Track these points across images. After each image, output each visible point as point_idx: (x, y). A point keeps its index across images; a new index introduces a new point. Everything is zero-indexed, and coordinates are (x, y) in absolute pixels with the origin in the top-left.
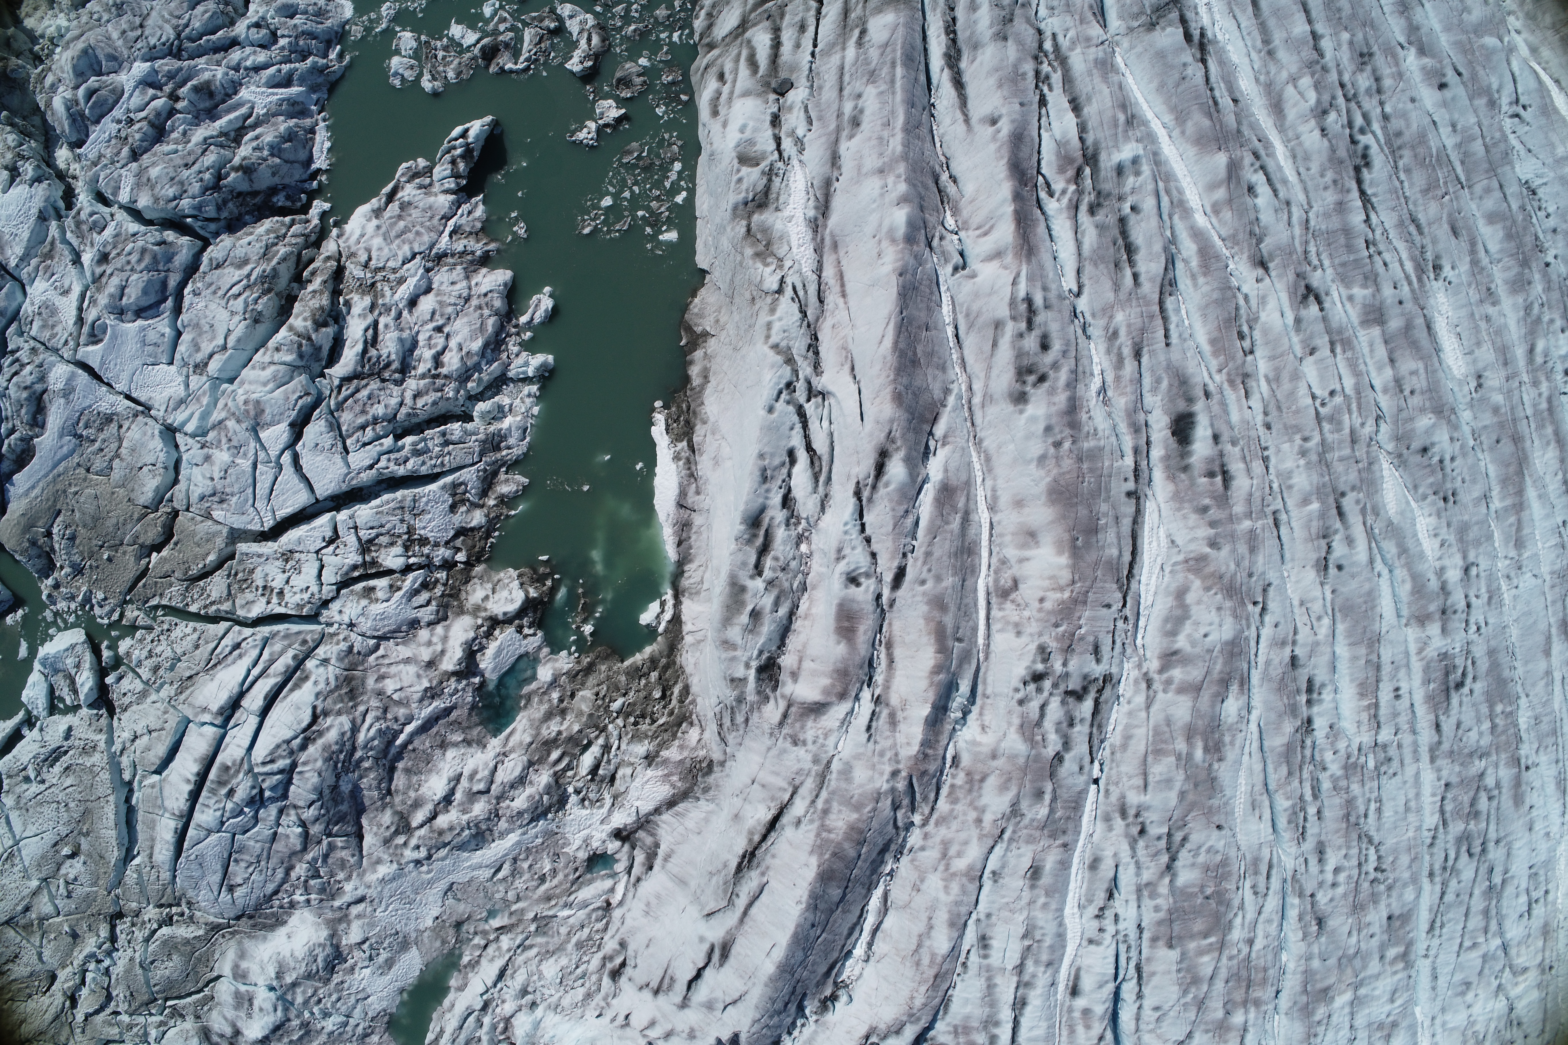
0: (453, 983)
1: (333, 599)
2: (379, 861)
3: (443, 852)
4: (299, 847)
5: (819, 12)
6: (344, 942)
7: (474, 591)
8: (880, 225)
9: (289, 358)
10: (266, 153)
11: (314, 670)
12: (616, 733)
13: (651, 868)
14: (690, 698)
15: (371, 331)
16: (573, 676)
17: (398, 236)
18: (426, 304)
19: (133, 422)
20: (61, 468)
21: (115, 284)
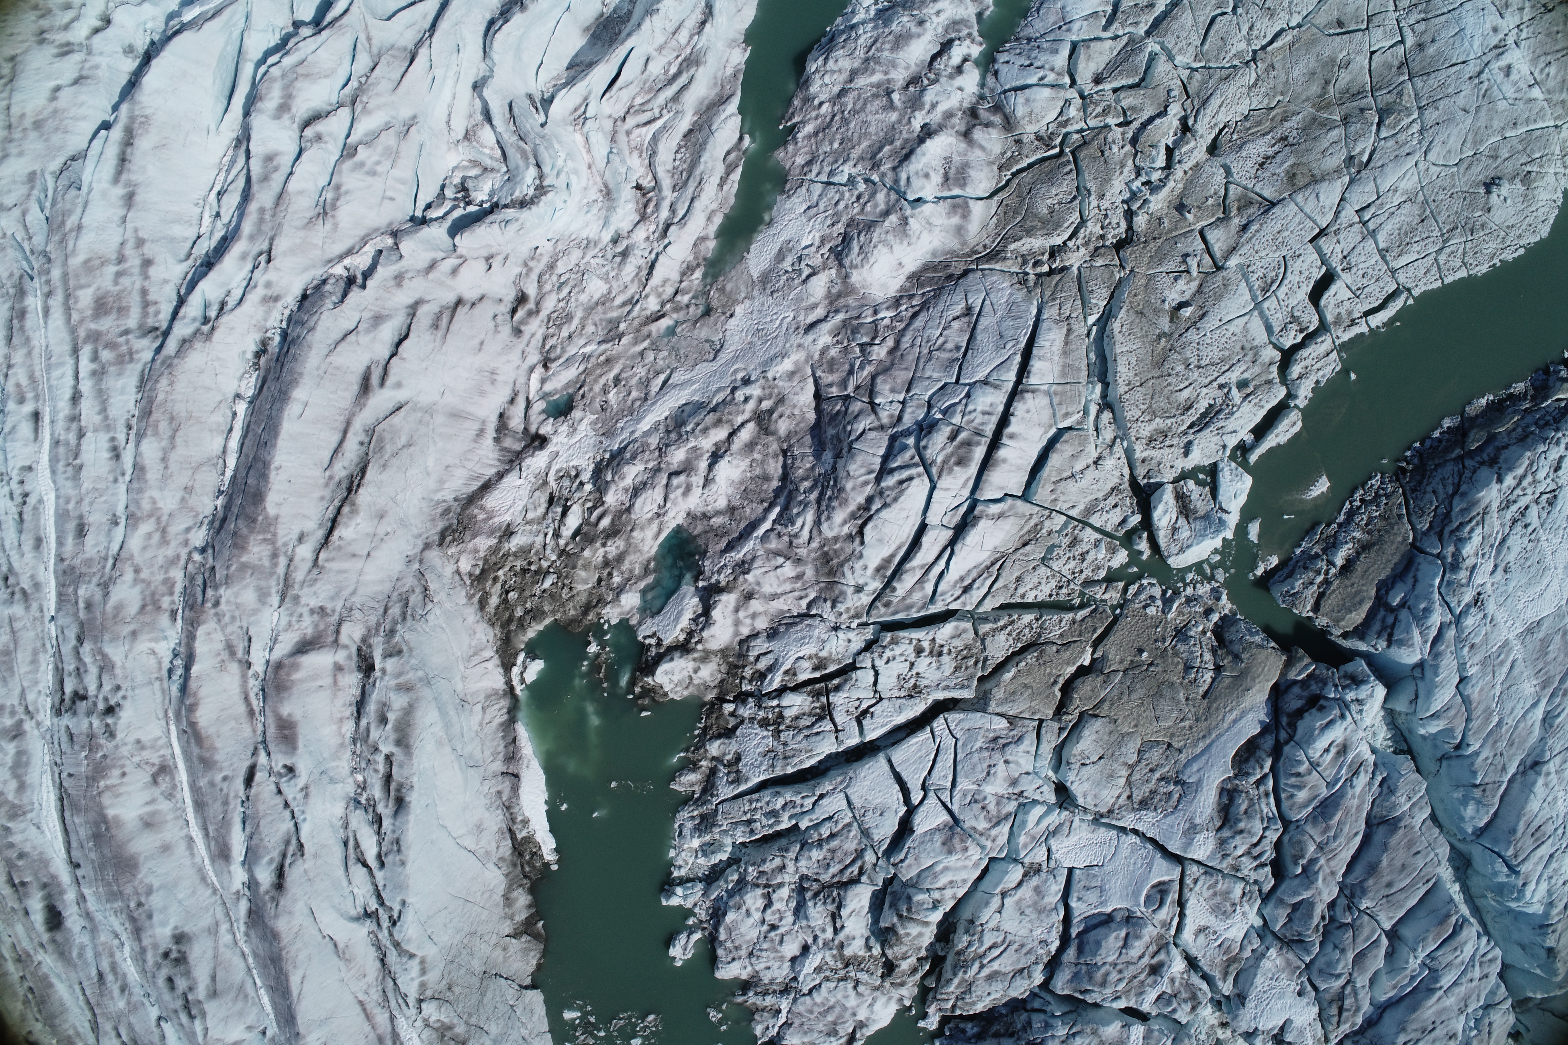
0: (712, 244)
1: (859, 653)
2: (791, 375)
3: (719, 397)
4: (879, 380)
6: (833, 271)
7: (712, 675)
9: (920, 897)
11: (869, 581)
12: (548, 552)
13: (501, 415)
14: (476, 599)
15: (838, 925)
16: (601, 601)
17: (831, 1008)
18: (791, 948)
19: (1113, 805)
20: (1202, 745)
21: (1137, 948)
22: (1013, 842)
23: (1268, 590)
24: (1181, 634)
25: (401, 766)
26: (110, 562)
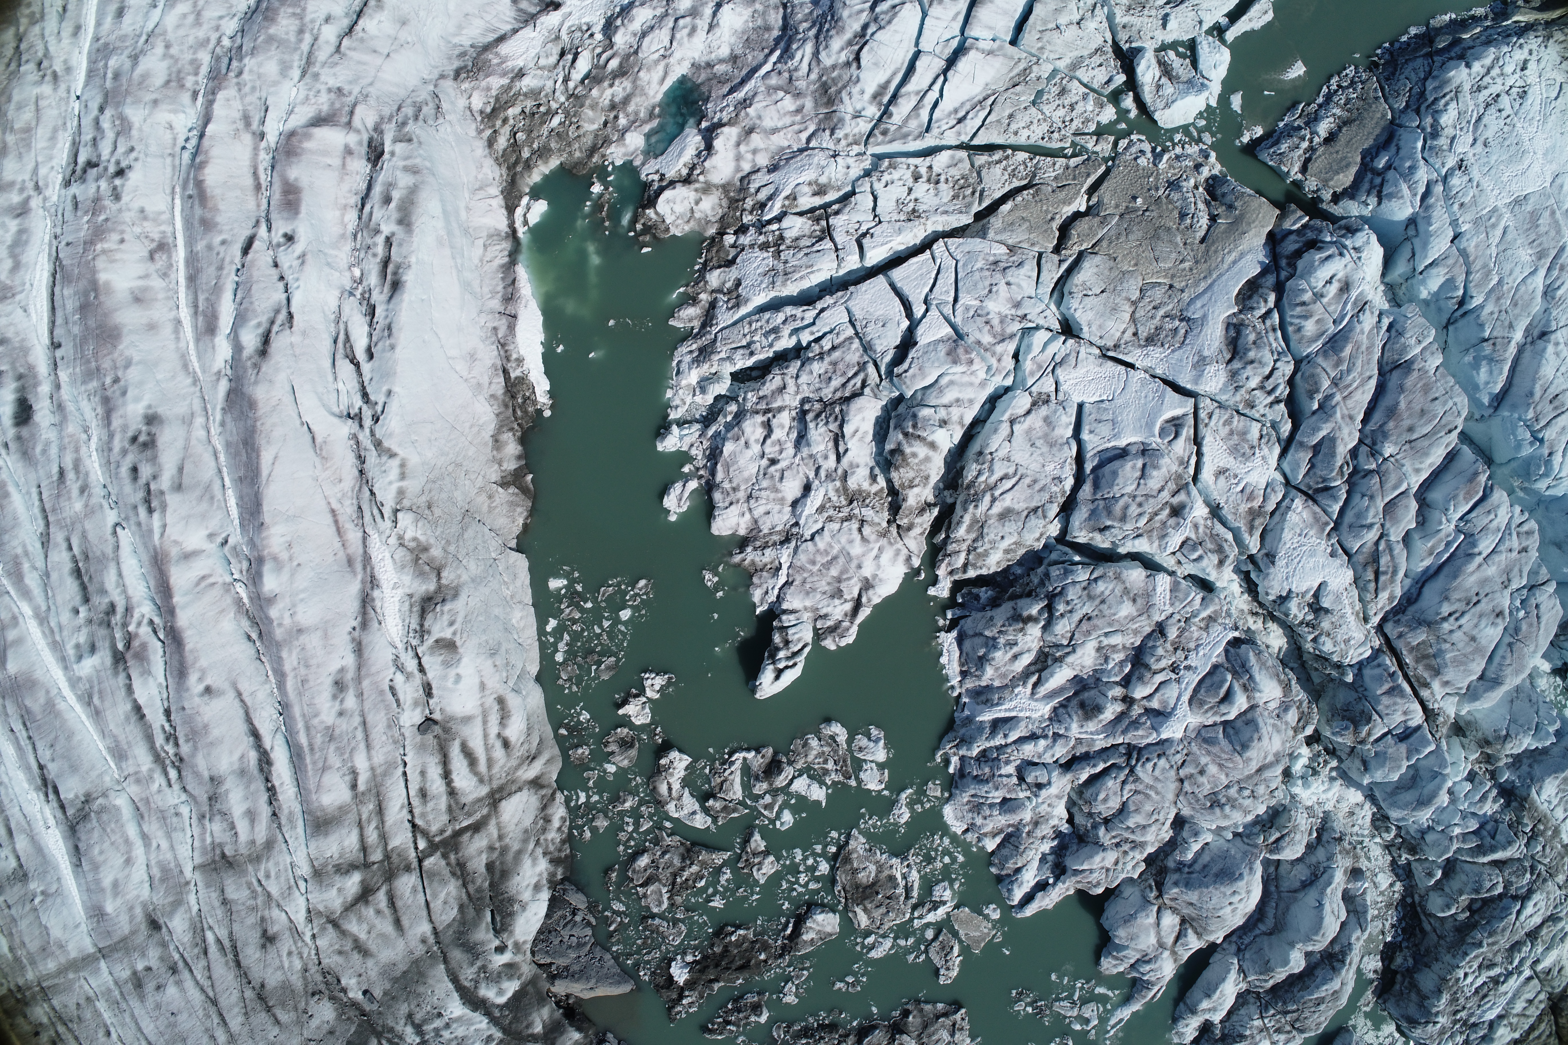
1: (858, 179)
5: (411, 812)
7: (713, 209)
8: (292, 575)
9: (925, 412)
10: (1002, 641)
11: (866, 105)
12: (558, 95)
14: (485, 135)
15: (841, 450)
16: (607, 142)
17: (835, 558)
18: (792, 488)
19: (1119, 339)
20: (1203, 285)
21: (1155, 480)
22: (1020, 374)
23: (1255, 157)
24: (1173, 185)
25: (400, 245)
26: (144, 38)
